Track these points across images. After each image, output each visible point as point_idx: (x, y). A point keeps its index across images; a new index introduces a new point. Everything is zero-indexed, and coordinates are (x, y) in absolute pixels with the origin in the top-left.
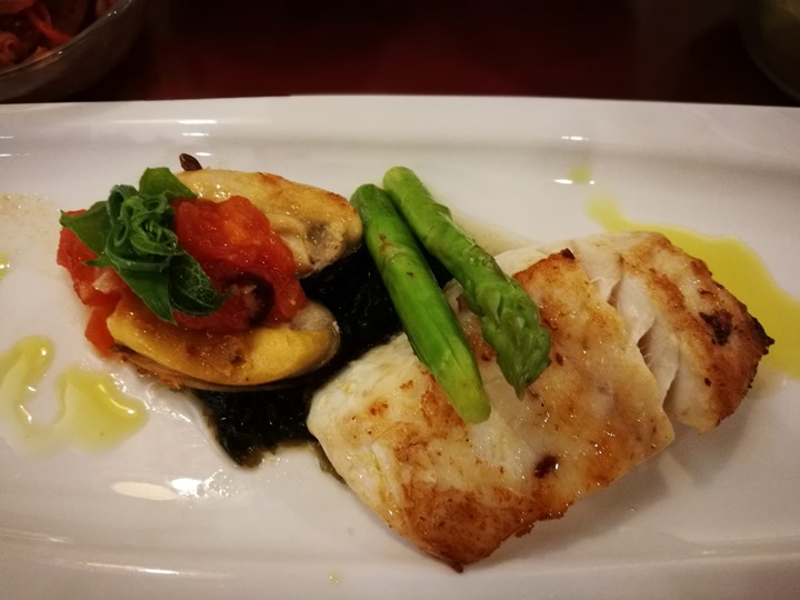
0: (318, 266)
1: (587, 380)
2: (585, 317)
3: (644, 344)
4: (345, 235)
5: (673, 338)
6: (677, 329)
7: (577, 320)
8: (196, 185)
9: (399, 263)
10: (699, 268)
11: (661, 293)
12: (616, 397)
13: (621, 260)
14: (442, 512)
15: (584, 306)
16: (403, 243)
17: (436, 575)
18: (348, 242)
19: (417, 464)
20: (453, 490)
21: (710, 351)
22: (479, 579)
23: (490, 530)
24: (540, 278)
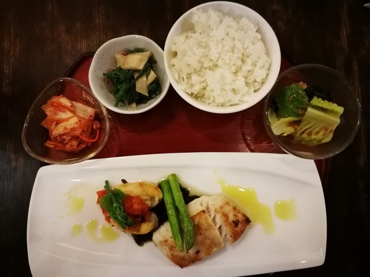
0: (153, 206)
1: (206, 238)
2: (207, 224)
3: (220, 228)
4: (159, 198)
5: (225, 228)
6: (226, 226)
7: (204, 225)
8: (126, 190)
9: (169, 206)
10: (235, 209)
11: (224, 218)
12: (212, 240)
13: (216, 211)
14: (178, 259)
15: (206, 222)
16: (172, 204)
17: (177, 269)
18: (159, 200)
19: (174, 251)
20: (180, 256)
21: (233, 229)
22: (185, 269)
23: (187, 262)
24: (198, 217)
